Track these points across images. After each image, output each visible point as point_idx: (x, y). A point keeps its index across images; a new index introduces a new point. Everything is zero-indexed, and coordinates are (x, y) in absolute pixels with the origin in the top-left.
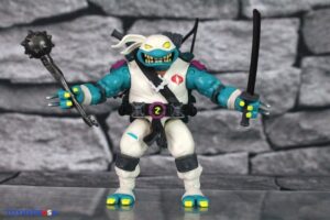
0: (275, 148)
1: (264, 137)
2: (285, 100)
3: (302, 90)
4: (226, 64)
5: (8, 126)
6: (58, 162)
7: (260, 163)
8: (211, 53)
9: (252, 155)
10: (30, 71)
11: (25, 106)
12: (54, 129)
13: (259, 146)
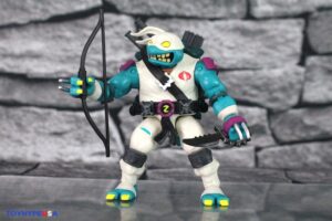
0: (280, 143)
1: (269, 132)
2: (289, 97)
3: (306, 88)
4: (234, 62)
5: (24, 119)
6: (73, 154)
7: (265, 157)
8: (220, 52)
9: (258, 149)
10: (45, 66)
11: (41, 100)
12: (68, 122)
13: (265, 141)
